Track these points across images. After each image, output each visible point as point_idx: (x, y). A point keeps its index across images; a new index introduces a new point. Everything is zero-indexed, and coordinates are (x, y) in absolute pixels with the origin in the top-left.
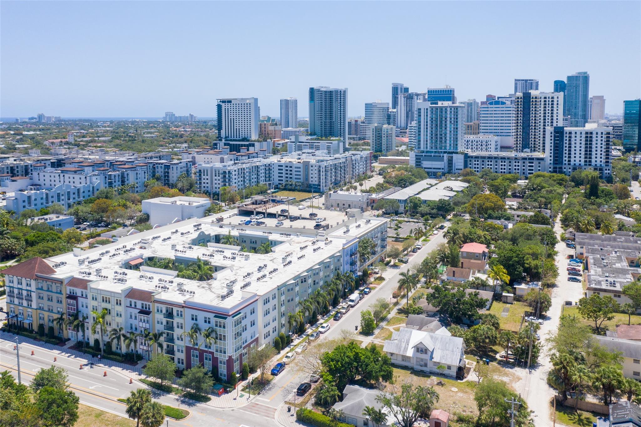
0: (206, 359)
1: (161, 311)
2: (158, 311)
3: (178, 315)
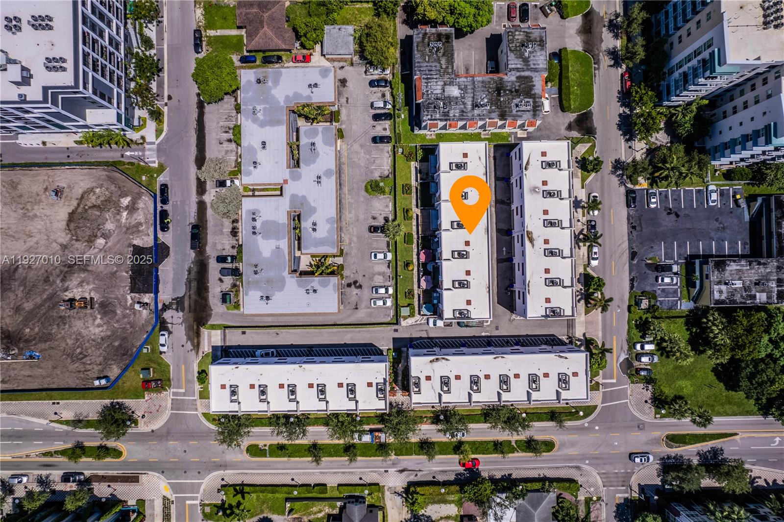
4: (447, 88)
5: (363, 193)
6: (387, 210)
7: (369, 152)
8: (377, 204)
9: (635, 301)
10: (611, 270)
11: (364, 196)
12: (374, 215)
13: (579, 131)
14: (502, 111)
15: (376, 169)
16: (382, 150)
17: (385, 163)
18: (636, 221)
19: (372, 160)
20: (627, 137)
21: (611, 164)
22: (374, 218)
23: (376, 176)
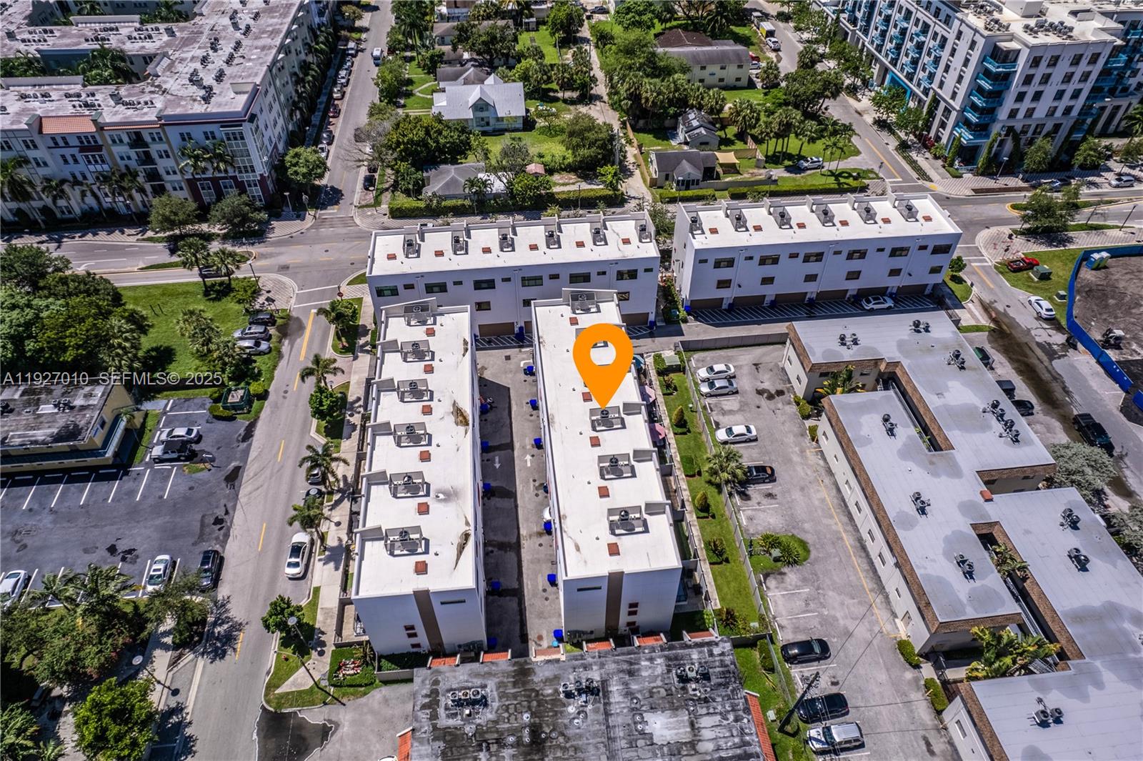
0: (226, 187)
1: (121, 141)
2: (114, 141)
3: (153, 139)
4: (684, 734)
5: (809, 538)
6: (749, 513)
7: (826, 621)
8: (772, 521)
9: (251, 407)
10: (286, 447)
11: (806, 532)
12: (773, 501)
13: (302, 724)
14: (524, 684)
15: (798, 587)
16: (796, 630)
17: (780, 603)
18: (213, 531)
19: (812, 606)
20: (174, 719)
21: (238, 646)
22: (770, 495)
23: (792, 575)
